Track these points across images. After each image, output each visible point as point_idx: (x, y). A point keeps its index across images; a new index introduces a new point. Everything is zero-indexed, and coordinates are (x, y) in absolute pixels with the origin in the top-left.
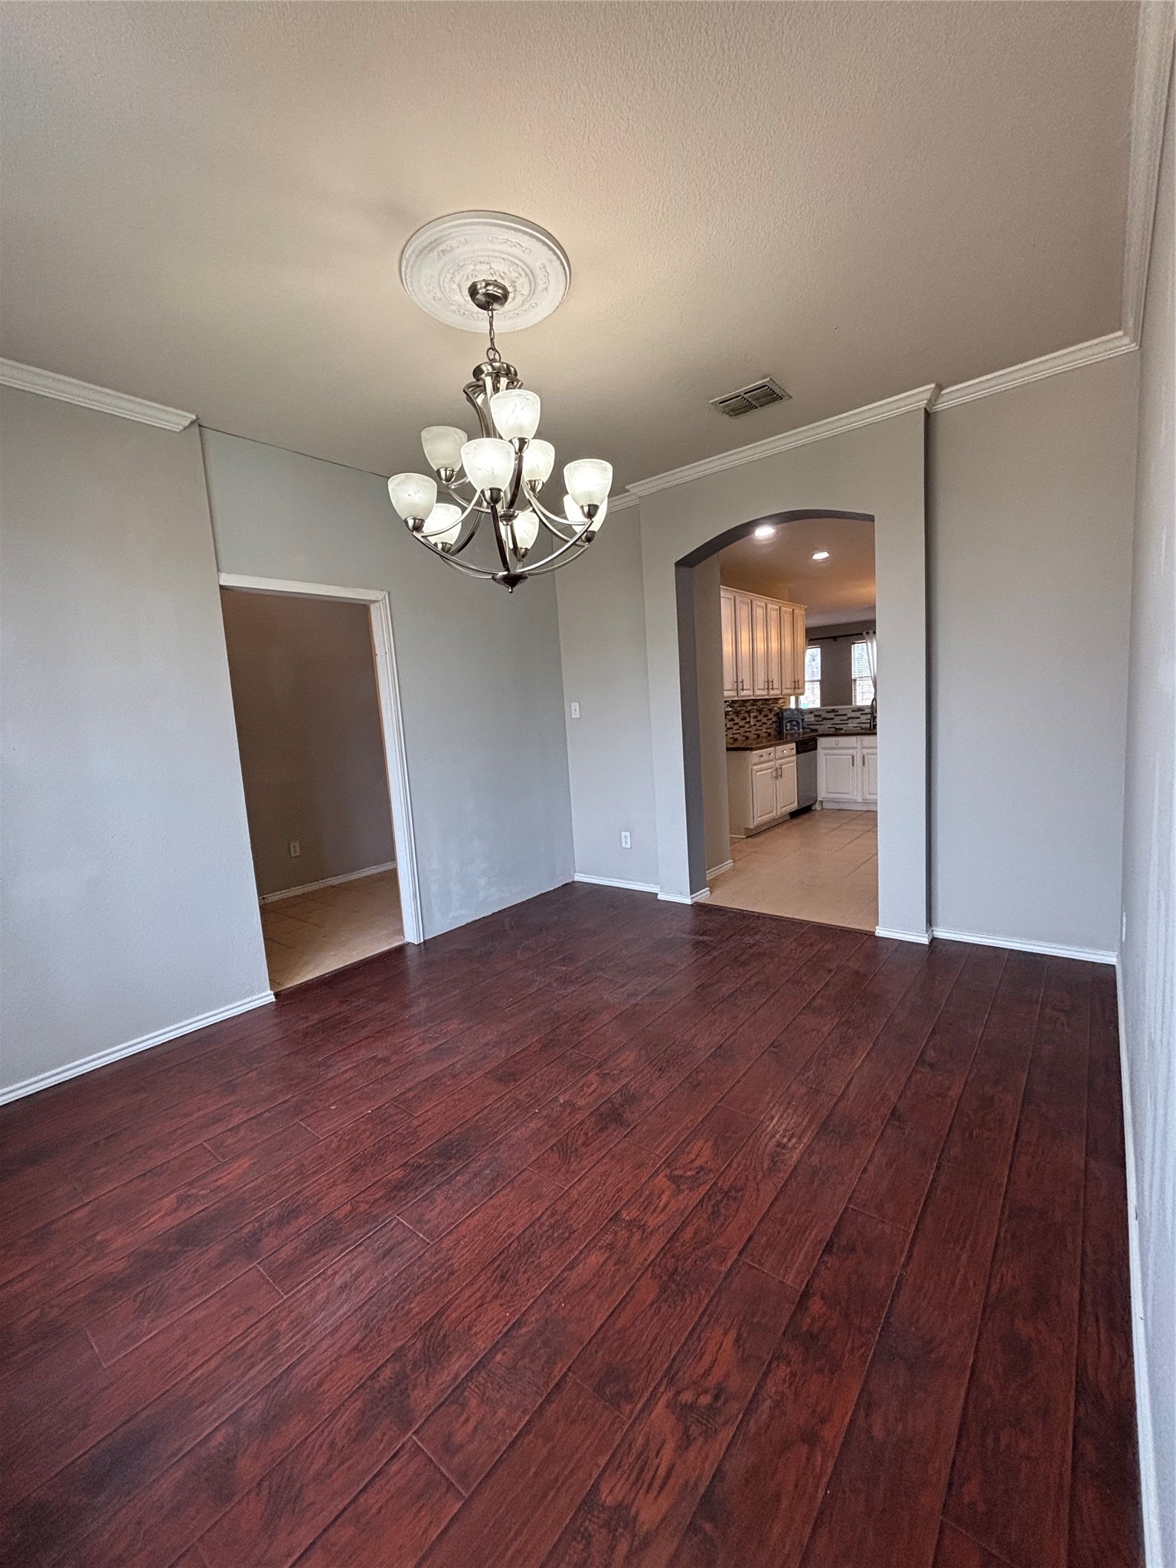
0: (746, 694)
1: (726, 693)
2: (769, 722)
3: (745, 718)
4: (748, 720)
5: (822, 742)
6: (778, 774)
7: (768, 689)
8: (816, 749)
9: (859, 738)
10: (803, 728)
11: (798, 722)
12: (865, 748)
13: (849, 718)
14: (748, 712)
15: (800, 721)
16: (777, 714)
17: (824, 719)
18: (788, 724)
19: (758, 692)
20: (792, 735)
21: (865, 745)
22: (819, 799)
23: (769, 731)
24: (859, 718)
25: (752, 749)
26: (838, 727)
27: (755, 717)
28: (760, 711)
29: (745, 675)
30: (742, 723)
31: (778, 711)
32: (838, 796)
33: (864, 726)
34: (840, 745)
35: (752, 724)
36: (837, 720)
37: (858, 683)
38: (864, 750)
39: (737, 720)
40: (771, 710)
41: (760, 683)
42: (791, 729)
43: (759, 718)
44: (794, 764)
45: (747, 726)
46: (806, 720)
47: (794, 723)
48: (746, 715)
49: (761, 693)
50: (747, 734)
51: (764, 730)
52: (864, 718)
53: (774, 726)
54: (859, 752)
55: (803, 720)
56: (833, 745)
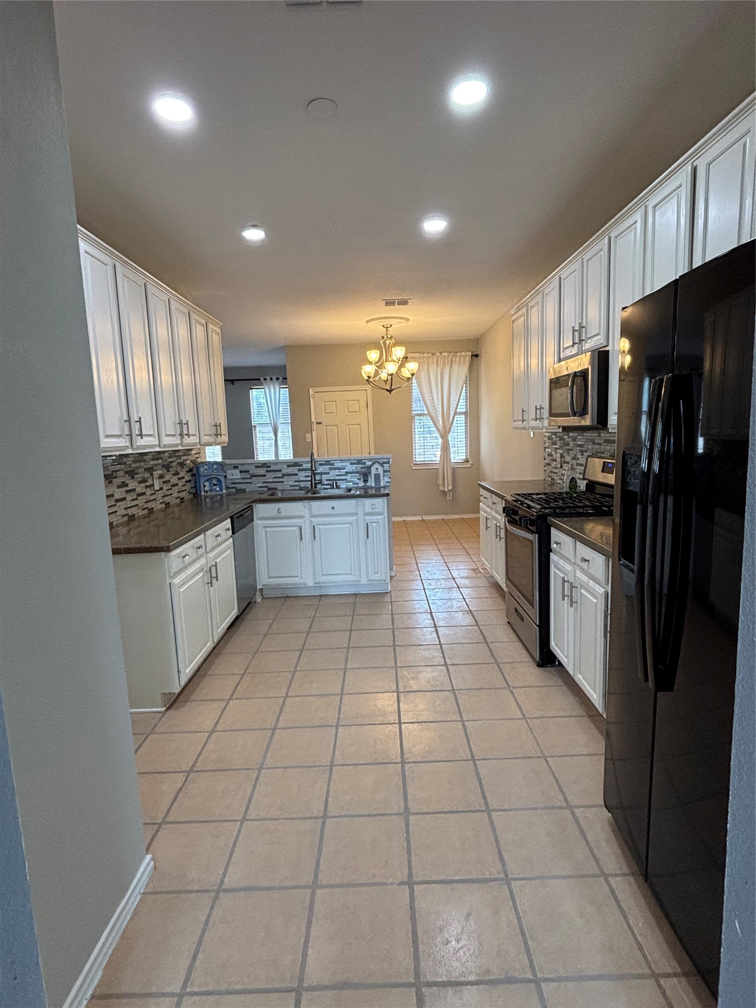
0: (148, 443)
1: (105, 443)
2: (181, 483)
3: (144, 481)
4: (150, 483)
5: (261, 510)
6: (212, 575)
7: (181, 435)
8: (253, 520)
9: (306, 503)
10: (227, 488)
11: (219, 480)
12: (316, 516)
13: (284, 475)
14: (150, 470)
15: (223, 479)
16: (190, 470)
17: (253, 476)
18: (207, 484)
19: (167, 441)
20: (212, 497)
21: (314, 513)
22: (259, 587)
23: (181, 495)
24: (296, 475)
25: (168, 550)
26: (271, 485)
27: (161, 477)
28: (167, 467)
29: (143, 410)
30: (140, 489)
31: (192, 465)
32: (283, 581)
33: (302, 484)
34: (283, 514)
35: (157, 488)
36: (270, 477)
37: (258, 429)
38: (313, 519)
39: (132, 484)
40: (182, 465)
41: (169, 426)
42: (211, 490)
43: (167, 478)
44: (230, 552)
45: (149, 492)
46: (228, 477)
47: (215, 482)
48: (147, 475)
49: (170, 442)
50: (149, 505)
51: (176, 495)
52: (302, 475)
53: (188, 487)
54: (308, 522)
55: (225, 477)
56: (274, 513)
